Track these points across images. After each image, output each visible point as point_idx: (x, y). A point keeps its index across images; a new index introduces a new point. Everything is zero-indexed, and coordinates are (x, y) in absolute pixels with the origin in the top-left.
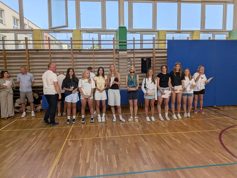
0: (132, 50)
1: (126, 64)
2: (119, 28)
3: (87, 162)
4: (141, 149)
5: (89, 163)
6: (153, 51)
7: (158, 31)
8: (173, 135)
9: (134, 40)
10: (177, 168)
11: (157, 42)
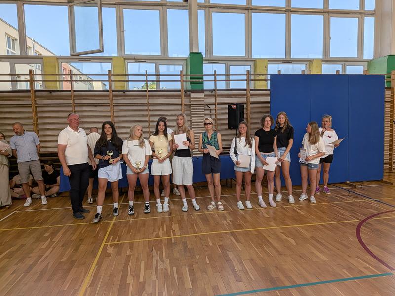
0: (212, 91)
1: (203, 114)
2: (190, 55)
3: (141, 280)
4: (231, 255)
5: (144, 282)
6: (247, 92)
7: (254, 61)
8: (282, 231)
9: (215, 75)
10: (291, 285)
11: (252, 78)
